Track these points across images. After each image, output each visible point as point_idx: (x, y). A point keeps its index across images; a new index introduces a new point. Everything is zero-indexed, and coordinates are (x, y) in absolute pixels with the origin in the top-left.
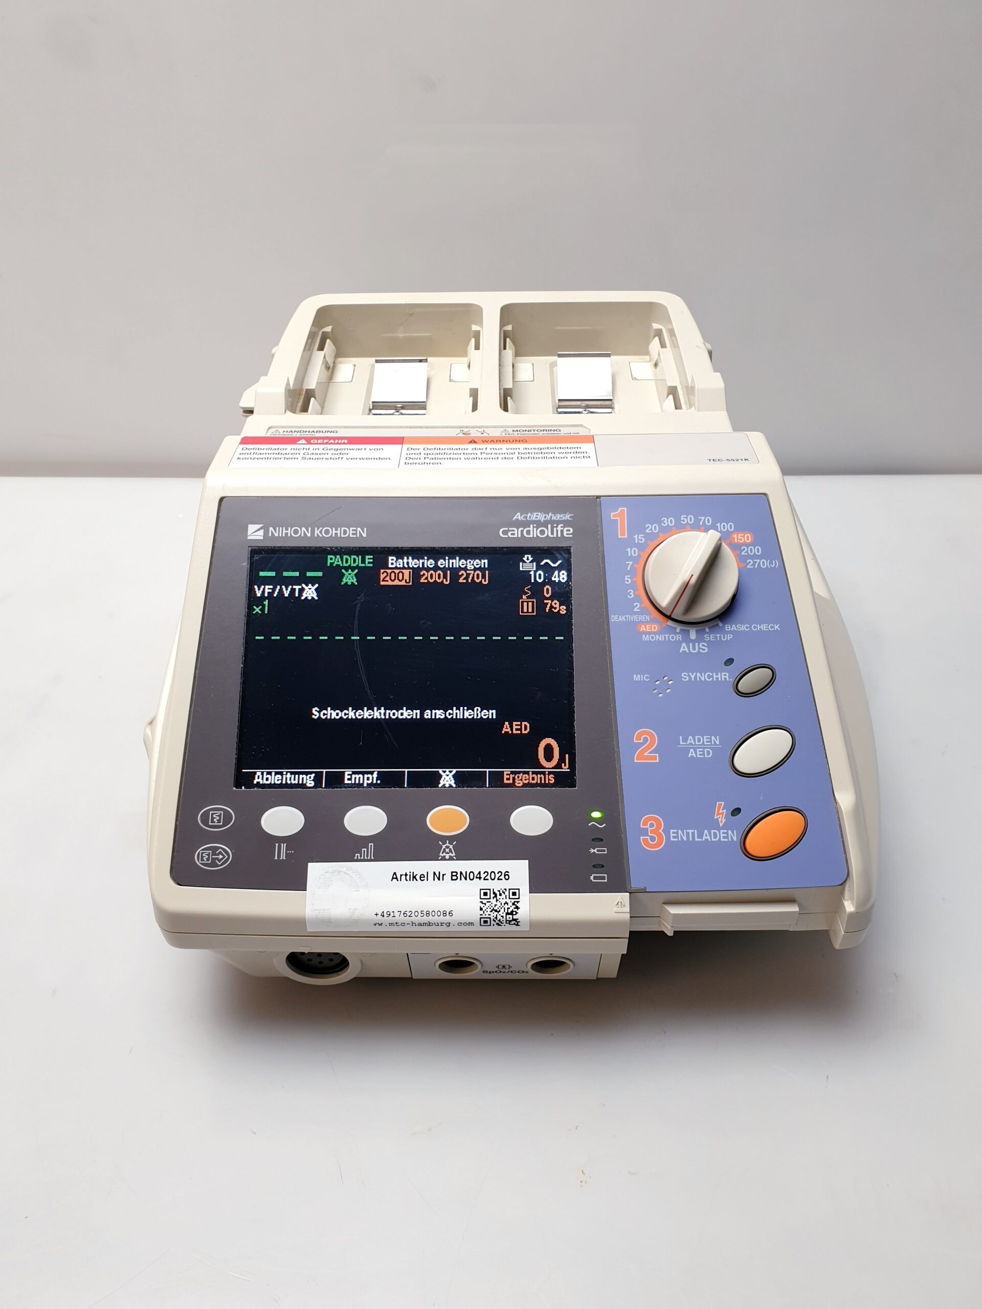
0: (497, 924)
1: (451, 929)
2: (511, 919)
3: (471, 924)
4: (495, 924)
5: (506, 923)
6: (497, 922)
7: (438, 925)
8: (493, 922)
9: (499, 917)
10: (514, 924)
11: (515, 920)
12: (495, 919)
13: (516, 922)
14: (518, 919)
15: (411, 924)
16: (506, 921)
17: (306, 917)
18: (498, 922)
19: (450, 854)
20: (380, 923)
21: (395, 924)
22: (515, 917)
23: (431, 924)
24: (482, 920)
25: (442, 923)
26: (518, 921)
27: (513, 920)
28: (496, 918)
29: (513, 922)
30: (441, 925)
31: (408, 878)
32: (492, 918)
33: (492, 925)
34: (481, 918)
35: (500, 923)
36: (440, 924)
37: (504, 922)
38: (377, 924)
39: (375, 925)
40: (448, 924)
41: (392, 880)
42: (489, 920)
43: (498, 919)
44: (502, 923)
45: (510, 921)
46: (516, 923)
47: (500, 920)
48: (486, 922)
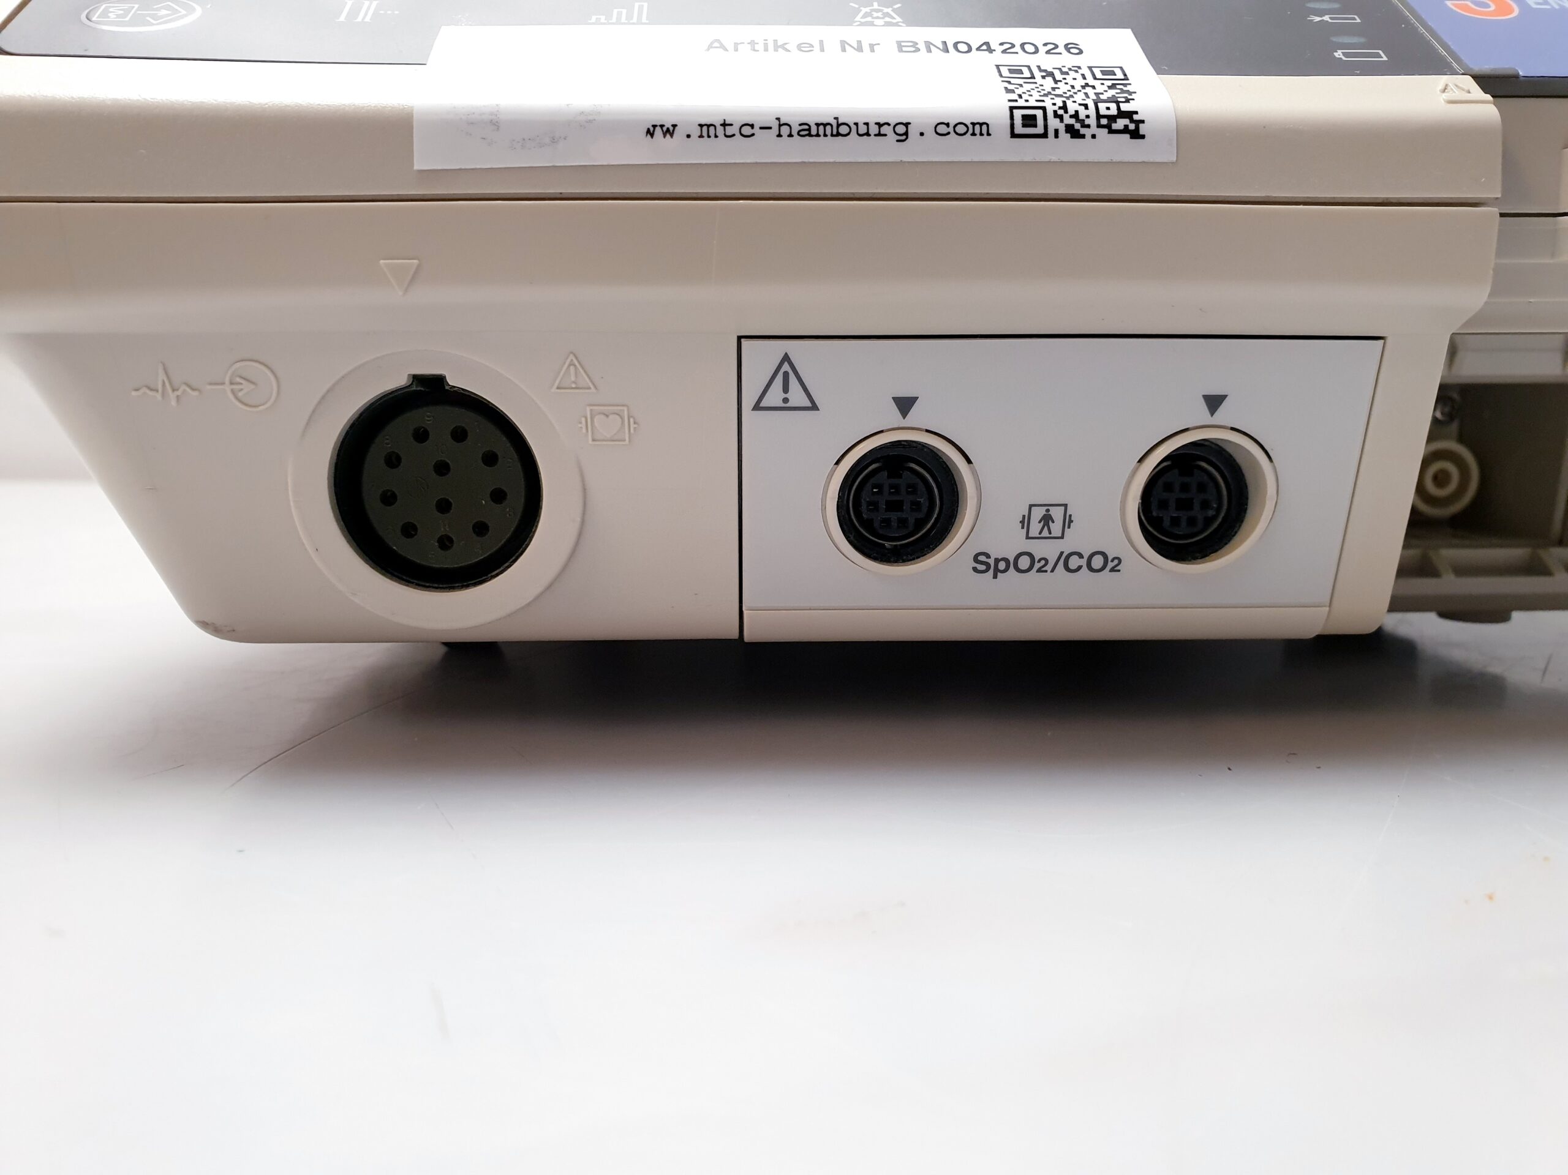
0: (1070, 129)
1: (910, 152)
2: (1113, 111)
3: (980, 128)
4: (1062, 128)
5: (1099, 126)
6: (1068, 120)
7: (868, 134)
8: (1053, 123)
9: (1072, 107)
10: (1126, 130)
11: (1129, 115)
12: (1061, 112)
13: (1132, 121)
14: (1136, 113)
15: (775, 131)
16: (1099, 116)
17: (414, 112)
18: (1072, 121)
19: (887, 19)
20: (668, 125)
21: (720, 130)
22: (1124, 107)
23: (843, 130)
24: (1018, 114)
25: (880, 125)
26: (1135, 117)
27: (1122, 114)
28: (1064, 107)
29: (1120, 124)
30: (879, 134)
31: (760, 47)
32: (1050, 110)
33: (1051, 133)
34: (1012, 109)
35: (1077, 126)
36: (874, 129)
37: (1093, 121)
38: (658, 130)
39: (650, 133)
40: (901, 129)
41: (708, 49)
42: (1039, 113)
43: (1071, 112)
44: (1082, 122)
45: (1112, 119)
46: (1132, 127)
47: (1076, 115)
48: (1029, 121)
